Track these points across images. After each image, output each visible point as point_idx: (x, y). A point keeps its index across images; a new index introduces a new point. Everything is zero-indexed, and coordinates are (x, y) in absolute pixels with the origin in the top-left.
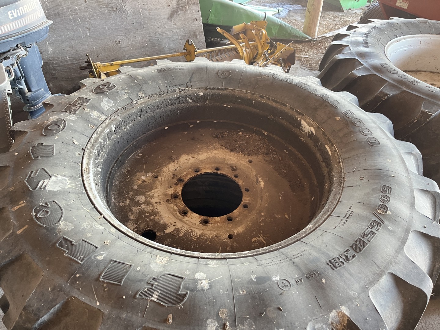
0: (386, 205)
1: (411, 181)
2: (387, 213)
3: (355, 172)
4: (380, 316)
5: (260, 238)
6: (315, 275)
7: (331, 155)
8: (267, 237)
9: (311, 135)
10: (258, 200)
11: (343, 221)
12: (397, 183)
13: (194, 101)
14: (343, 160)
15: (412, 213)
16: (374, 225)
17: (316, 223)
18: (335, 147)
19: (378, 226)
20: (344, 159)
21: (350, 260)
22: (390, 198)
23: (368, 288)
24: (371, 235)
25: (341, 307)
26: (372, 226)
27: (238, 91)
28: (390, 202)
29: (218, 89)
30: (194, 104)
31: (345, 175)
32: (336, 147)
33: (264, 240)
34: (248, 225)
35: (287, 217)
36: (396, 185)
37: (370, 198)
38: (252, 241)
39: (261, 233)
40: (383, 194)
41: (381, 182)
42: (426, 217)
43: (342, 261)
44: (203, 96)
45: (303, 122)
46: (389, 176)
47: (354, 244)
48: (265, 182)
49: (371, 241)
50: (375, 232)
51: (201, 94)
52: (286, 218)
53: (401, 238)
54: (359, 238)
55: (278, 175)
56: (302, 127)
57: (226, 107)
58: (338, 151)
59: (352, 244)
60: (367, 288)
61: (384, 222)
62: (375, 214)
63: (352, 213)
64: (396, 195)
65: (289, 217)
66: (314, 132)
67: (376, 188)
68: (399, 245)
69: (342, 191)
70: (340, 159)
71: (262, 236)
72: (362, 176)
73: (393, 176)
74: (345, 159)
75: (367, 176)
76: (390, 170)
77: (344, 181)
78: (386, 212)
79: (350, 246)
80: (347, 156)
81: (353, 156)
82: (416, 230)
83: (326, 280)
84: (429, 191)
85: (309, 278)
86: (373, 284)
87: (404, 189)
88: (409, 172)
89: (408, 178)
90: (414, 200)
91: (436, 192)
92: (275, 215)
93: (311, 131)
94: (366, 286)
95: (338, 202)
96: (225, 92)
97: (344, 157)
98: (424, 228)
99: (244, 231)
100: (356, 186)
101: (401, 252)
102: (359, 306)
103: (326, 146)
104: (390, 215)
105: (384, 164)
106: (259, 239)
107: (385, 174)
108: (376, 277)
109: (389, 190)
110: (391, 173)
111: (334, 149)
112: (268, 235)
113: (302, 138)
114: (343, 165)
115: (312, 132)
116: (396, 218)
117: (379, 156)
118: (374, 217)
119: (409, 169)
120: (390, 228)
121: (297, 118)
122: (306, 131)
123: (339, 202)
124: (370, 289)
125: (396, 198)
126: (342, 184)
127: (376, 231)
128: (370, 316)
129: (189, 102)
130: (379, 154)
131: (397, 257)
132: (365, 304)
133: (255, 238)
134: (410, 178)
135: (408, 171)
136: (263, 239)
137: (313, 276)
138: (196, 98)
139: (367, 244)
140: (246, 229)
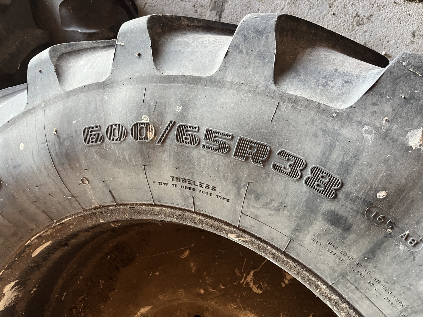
0: (129, 128)
1: (49, 100)
2: (148, 122)
3: (75, 196)
4: (382, 78)
5: (249, 281)
6: (377, 213)
7: (51, 242)
8: (240, 271)
9: (21, 285)
10: (176, 304)
11: (203, 189)
12: (69, 123)
14: (55, 221)
15: (122, 81)
16: (188, 137)
17: (220, 228)
18: (30, 241)
19: (187, 131)
20: (53, 220)
21: (297, 159)
22: (109, 125)
23: (336, 113)
24: (215, 137)
25: (414, 148)
26: (195, 141)
28: (120, 123)
31: (88, 208)
32: (30, 239)
33: (248, 274)
34: (236, 308)
35: (187, 253)
36: (73, 122)
37: (127, 157)
38: (261, 292)
39: (239, 282)
40: (106, 139)
41: (79, 148)
42: (116, 59)
43: (309, 172)
46: (60, 139)
47: (254, 161)
48: (138, 307)
49: (231, 134)
50: (203, 131)
52: (190, 254)
53: (189, 87)
54: (235, 155)
55: (115, 292)
56: (9, 304)
58: (37, 234)
59: (258, 165)
60: (338, 114)
61: (171, 122)
62: (163, 141)
63: (178, 179)
64: (95, 116)
65: (186, 250)
66: (13, 284)
67: (97, 154)
68: (206, 86)
69: (126, 205)
70: (54, 225)
71: (243, 279)
72: (80, 182)
73: (55, 133)
74: (50, 218)
75: (78, 174)
76: (44, 141)
77: (103, 207)
78: (147, 124)
79: (264, 166)
80: (42, 217)
81: (38, 208)
82: (154, 67)
83: (378, 191)
84: (55, 66)
85: (390, 222)
86: (322, 106)
87: (75, 106)
88: (31, 108)
89: (45, 106)
90: (90, 85)
91: (50, 56)
92: (193, 272)
93: (12, 289)
94: (333, 117)
95: (155, 205)
97: (48, 220)
98: (142, 56)
99: (250, 311)
100: (107, 186)
101: (217, 78)
102: (387, 118)
103: (34, 254)
104: (149, 115)
105: (35, 153)
106: (251, 284)
107: (57, 147)
108: (302, 105)
109: (91, 132)
110: (52, 137)
111: (36, 240)
112: (236, 271)
113: (32, 292)
114: (67, 217)
115: (13, 287)
116: (150, 105)
117: (19, 166)
118: (168, 141)
119: (23, 109)
120: (179, 109)
122: (16, 294)
123: (156, 203)
124: (338, 109)
125: (104, 115)
126: (111, 208)
127: (200, 131)
128: (393, 95)
130: (15, 167)
131: (232, 82)
132: (376, 108)
133: (253, 289)
134: (44, 104)
135: (29, 111)
136: (248, 277)
137: (383, 217)
139: (241, 139)
140: (245, 309)
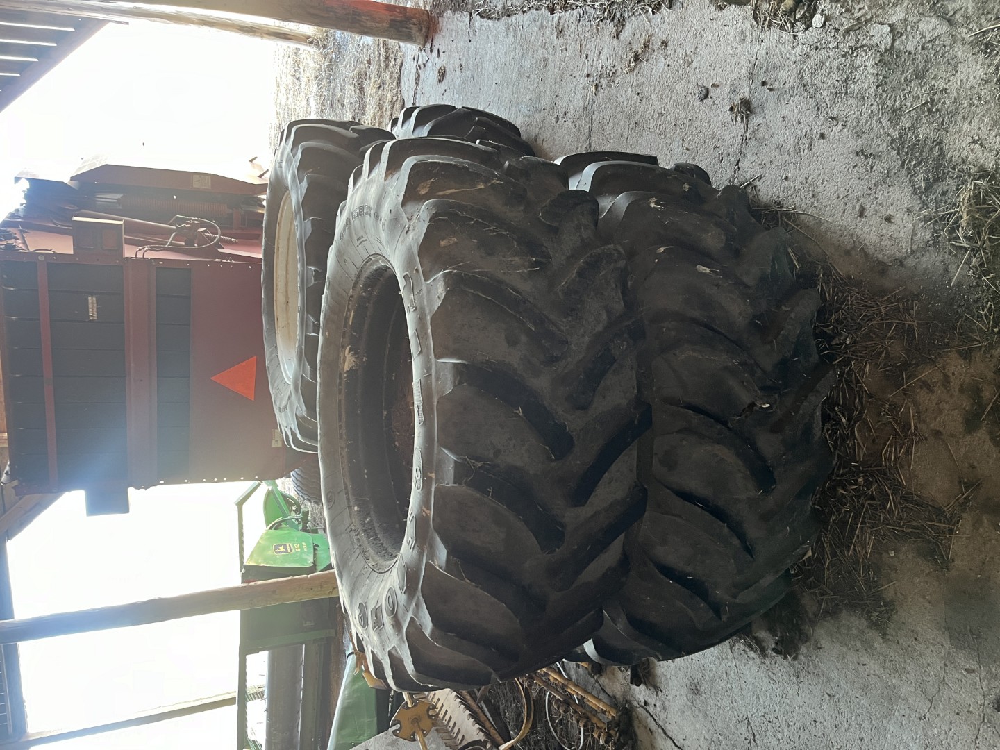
7: (354, 311)
9: (353, 350)
13: (368, 514)
27: (343, 469)
29: (347, 493)
30: (372, 513)
32: (344, 313)
44: (358, 506)
45: (346, 368)
51: (356, 508)
56: (352, 367)
57: (367, 474)
96: (348, 483)
103: (350, 324)
111: (348, 313)
113: (364, 361)
115: (349, 352)
121: (345, 378)
122: (354, 360)
129: (371, 520)
138: (364, 512)
